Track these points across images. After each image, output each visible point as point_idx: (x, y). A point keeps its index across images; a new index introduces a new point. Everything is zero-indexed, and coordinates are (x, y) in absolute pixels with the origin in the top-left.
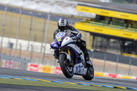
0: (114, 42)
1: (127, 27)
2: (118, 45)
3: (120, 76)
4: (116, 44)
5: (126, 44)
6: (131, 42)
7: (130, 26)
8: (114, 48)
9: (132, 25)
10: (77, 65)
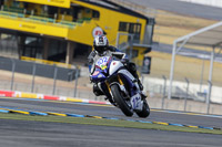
0: (8, 39)
1: (28, 14)
2: (14, 43)
3: (18, 94)
4: (11, 43)
5: (27, 42)
6: (34, 39)
7: (32, 12)
8: (7, 48)
9: (36, 11)
10: (134, 97)
